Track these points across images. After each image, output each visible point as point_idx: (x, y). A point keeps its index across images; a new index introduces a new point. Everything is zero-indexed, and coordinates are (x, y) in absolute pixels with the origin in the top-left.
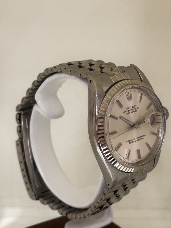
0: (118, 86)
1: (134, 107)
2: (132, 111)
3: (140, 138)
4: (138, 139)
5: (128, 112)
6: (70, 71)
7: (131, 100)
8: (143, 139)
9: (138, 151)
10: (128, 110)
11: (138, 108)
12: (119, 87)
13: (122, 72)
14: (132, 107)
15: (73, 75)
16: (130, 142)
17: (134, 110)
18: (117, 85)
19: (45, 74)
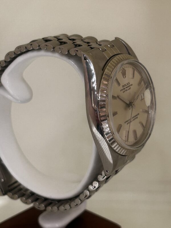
0: (114, 62)
1: (128, 84)
2: (127, 89)
3: (135, 117)
4: (133, 119)
5: (124, 91)
6: (54, 48)
7: (126, 77)
8: (137, 118)
9: (135, 132)
10: (123, 88)
11: (132, 85)
12: (115, 64)
13: (112, 47)
14: (126, 85)
15: (57, 52)
16: (127, 123)
17: (129, 87)
18: (112, 61)
19: (16, 53)
